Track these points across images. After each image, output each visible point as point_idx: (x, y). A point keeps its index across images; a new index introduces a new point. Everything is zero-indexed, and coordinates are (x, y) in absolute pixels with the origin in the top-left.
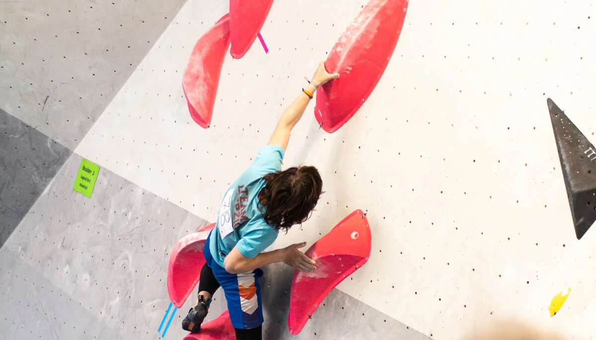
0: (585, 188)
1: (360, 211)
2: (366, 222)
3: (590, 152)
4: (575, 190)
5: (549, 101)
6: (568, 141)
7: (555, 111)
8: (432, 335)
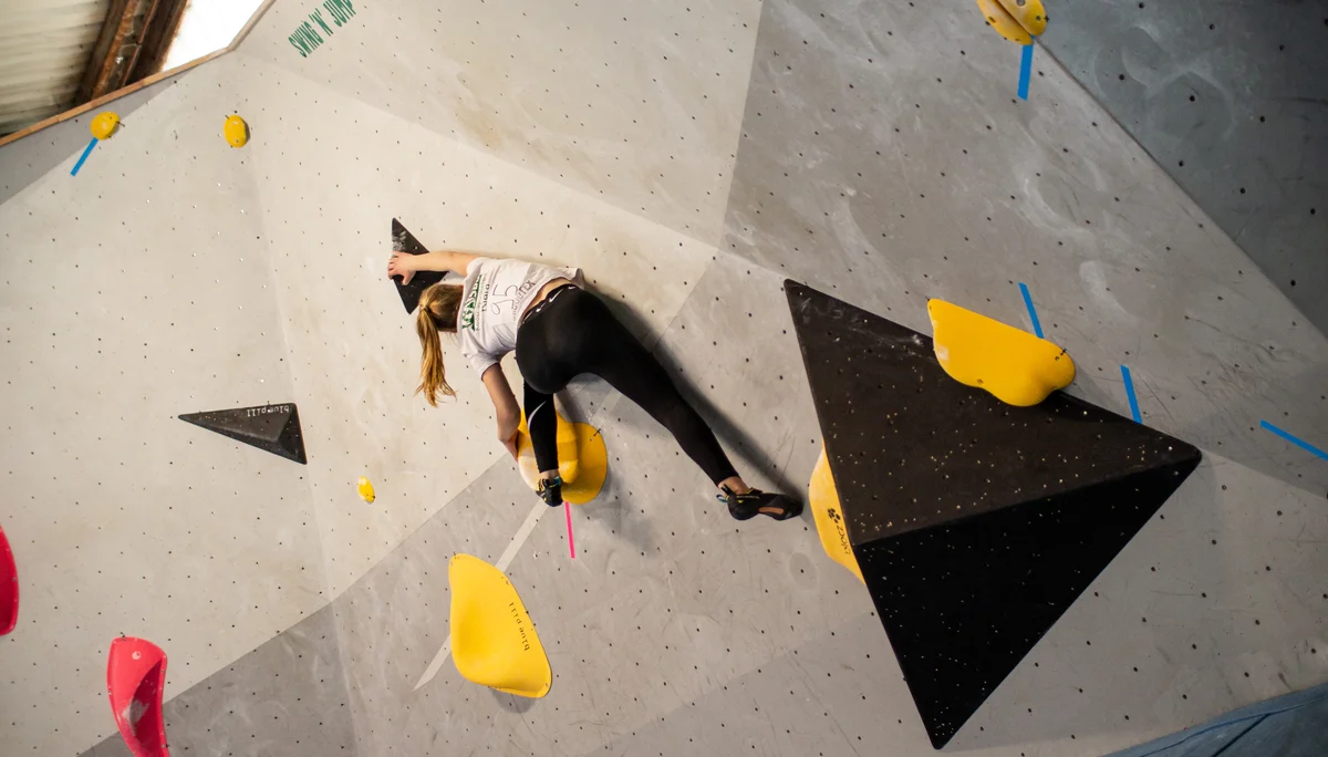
0: (279, 432)
1: (117, 640)
2: (131, 639)
3: (251, 413)
4: (275, 439)
5: (181, 417)
6: (229, 423)
7: (193, 419)
8: (278, 632)
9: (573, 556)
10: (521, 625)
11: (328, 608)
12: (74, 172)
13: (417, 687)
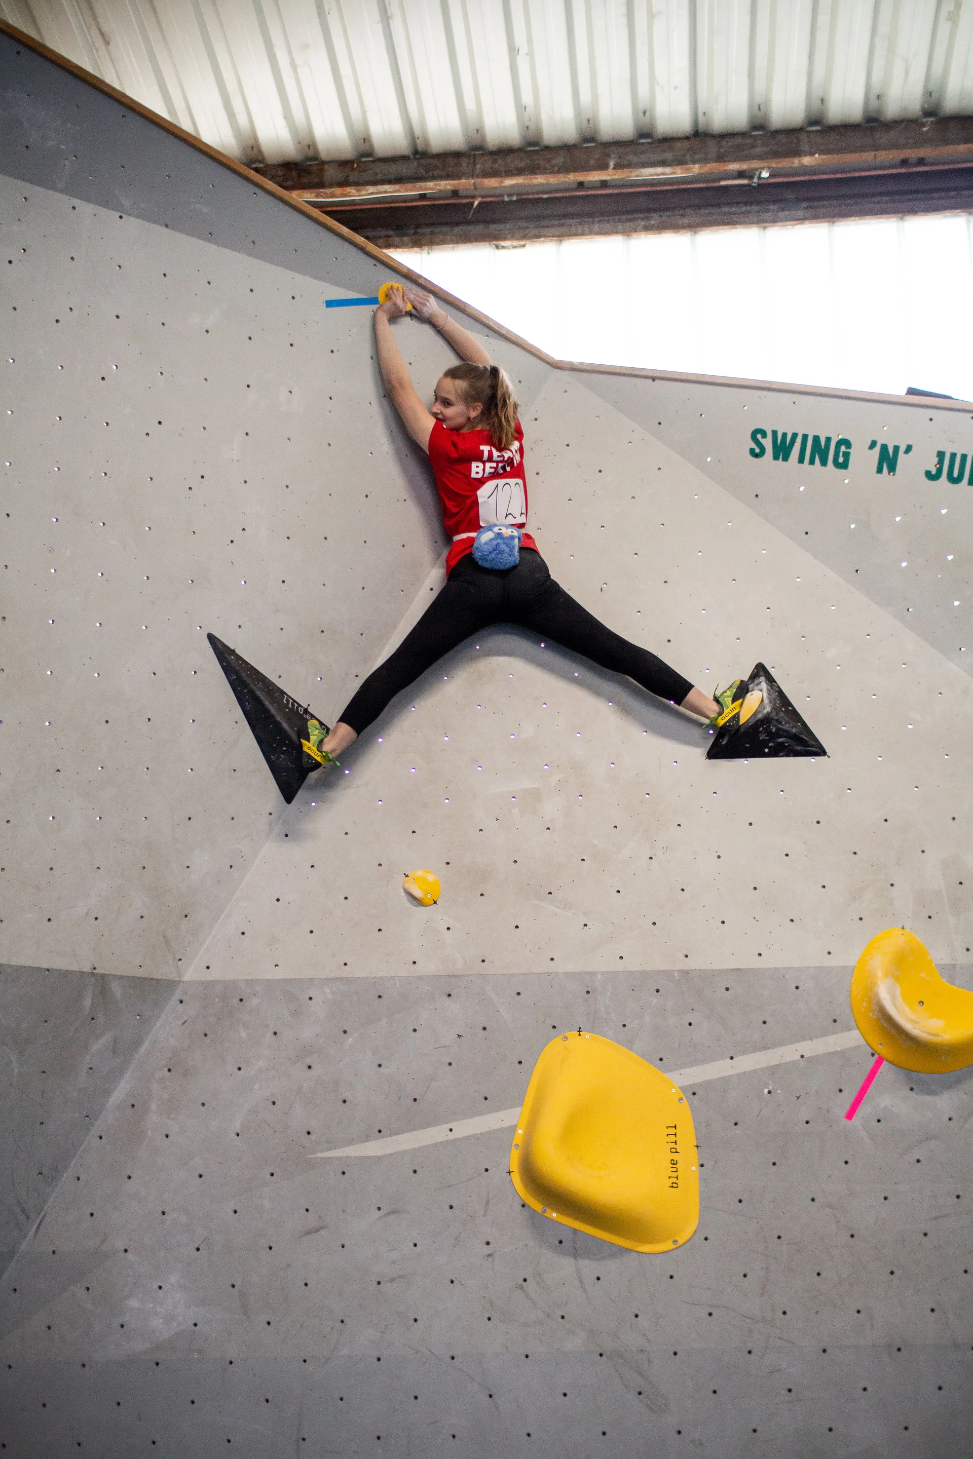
3: (288, 701)
5: (211, 638)
8: (95, 968)
9: (850, 1116)
10: (675, 1156)
11: (171, 985)
12: (330, 304)
13: (319, 1155)
